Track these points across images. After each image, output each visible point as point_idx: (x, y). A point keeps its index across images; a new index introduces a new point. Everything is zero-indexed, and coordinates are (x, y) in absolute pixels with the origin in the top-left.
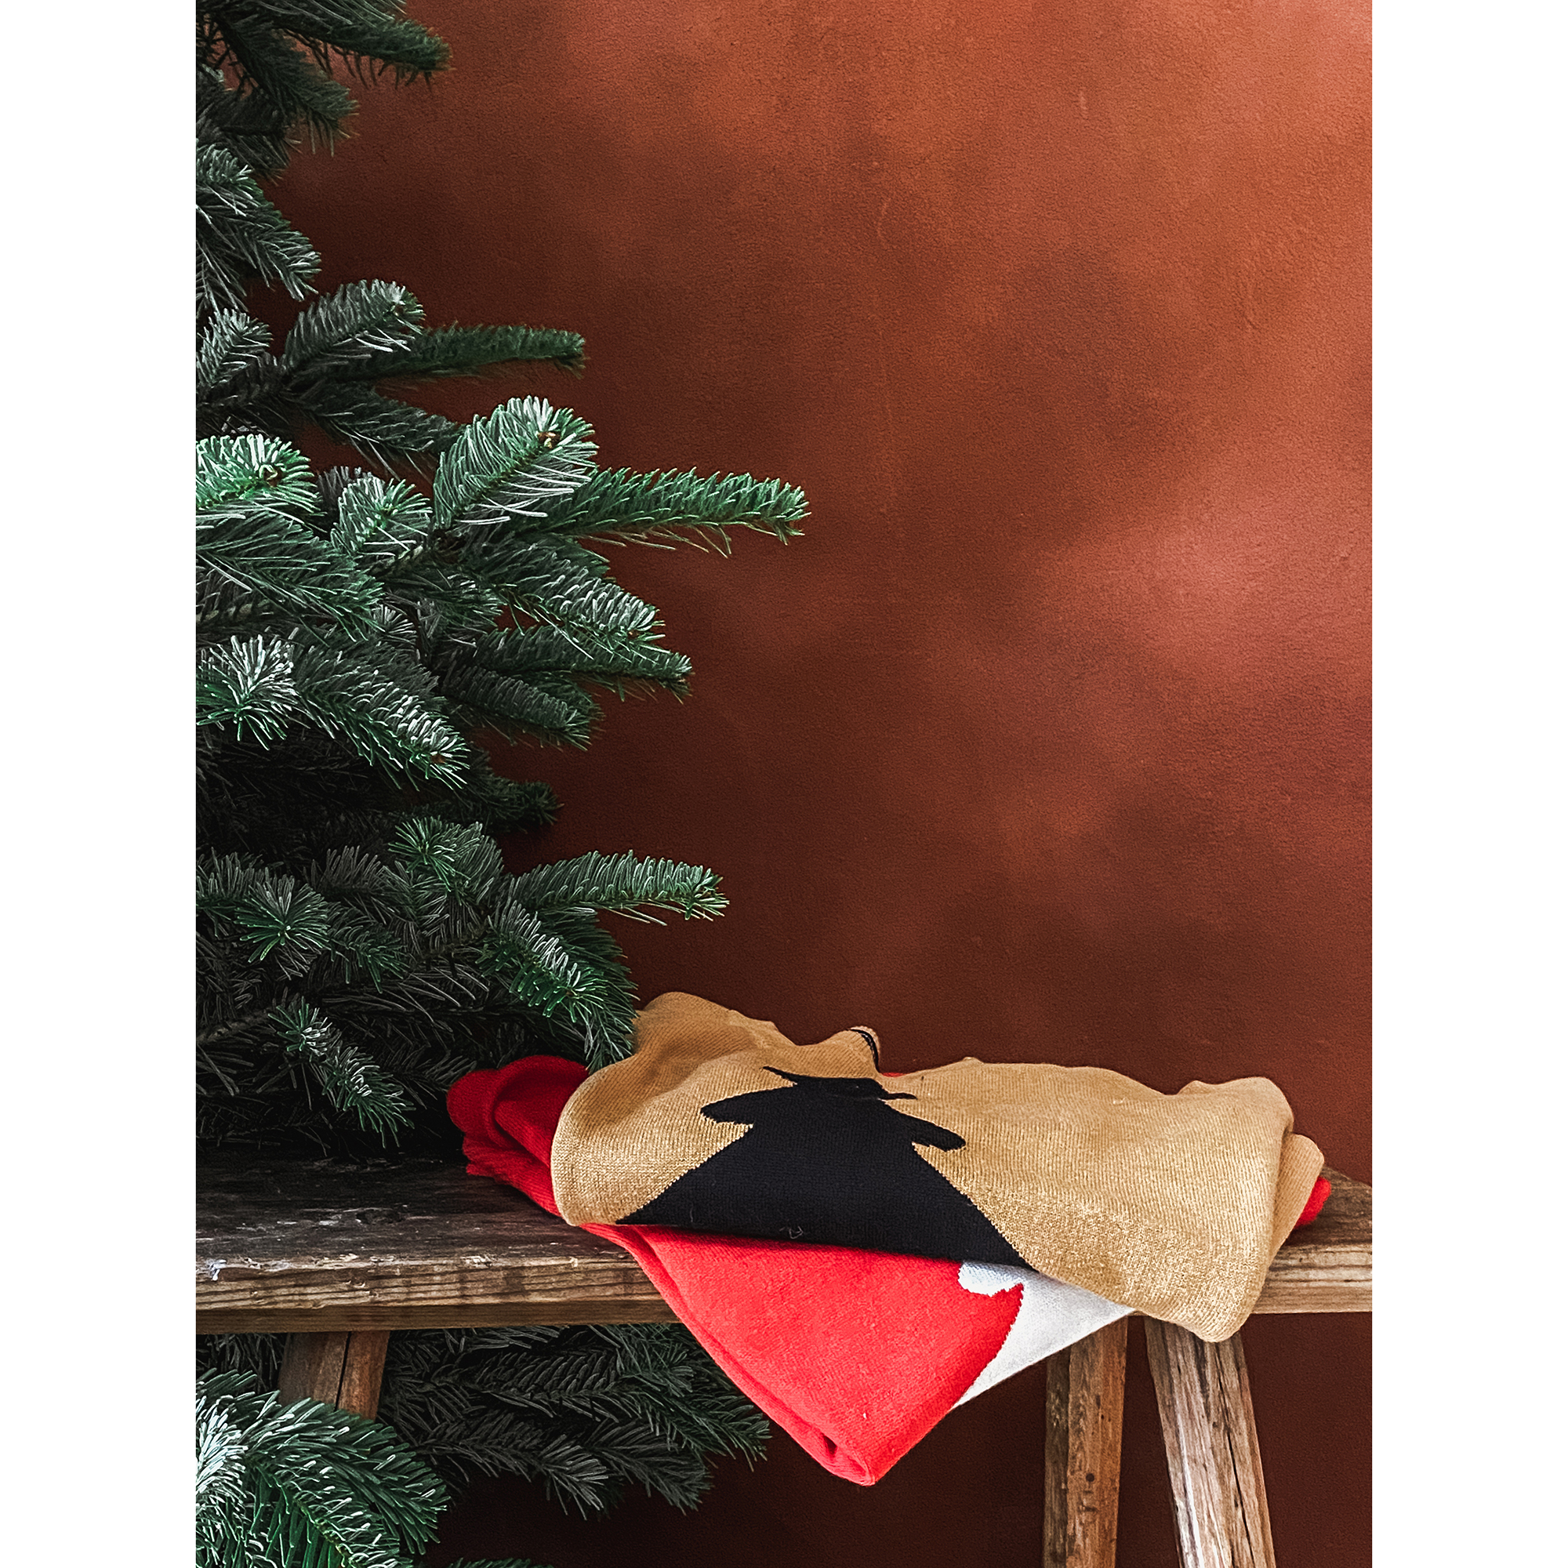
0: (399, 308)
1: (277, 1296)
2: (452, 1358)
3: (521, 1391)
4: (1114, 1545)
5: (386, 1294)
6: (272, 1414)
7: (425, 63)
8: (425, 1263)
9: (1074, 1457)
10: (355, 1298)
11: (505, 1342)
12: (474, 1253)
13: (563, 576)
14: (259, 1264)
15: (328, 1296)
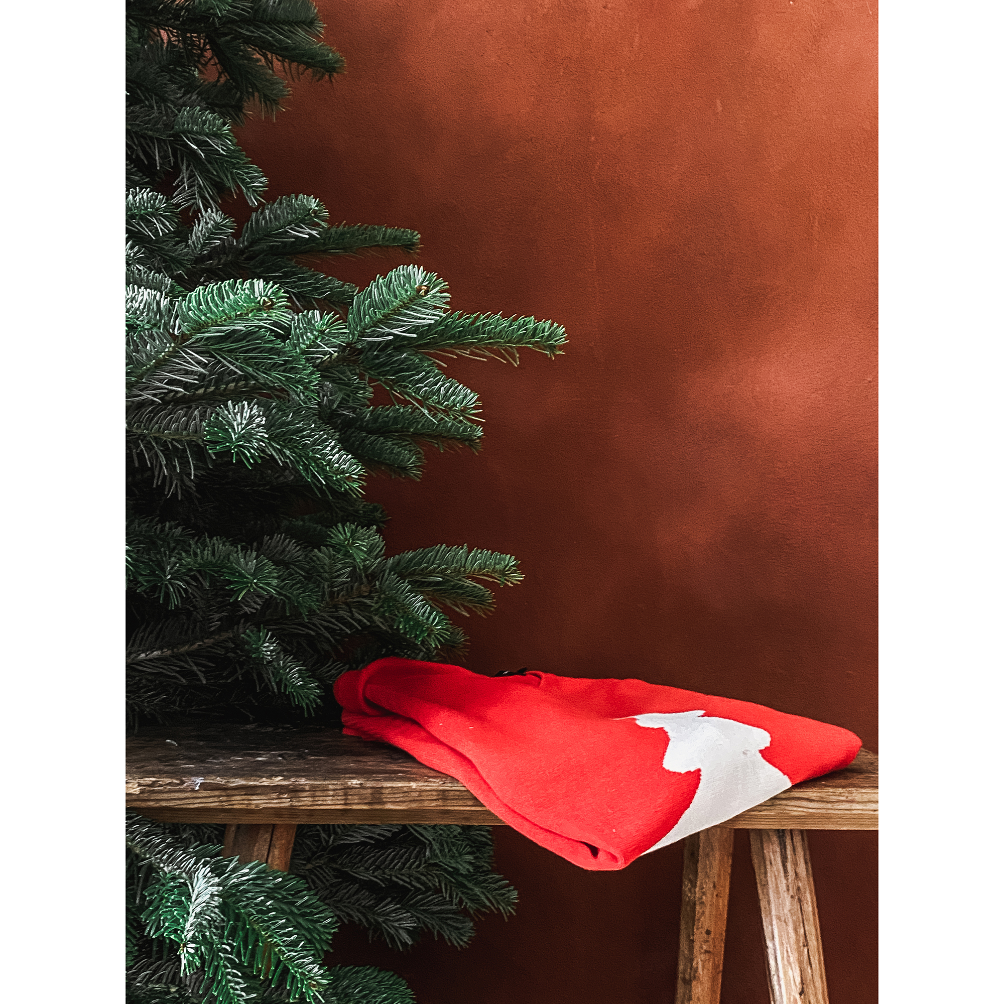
0: (315, 212)
1: (235, 800)
2: (324, 849)
3: (367, 869)
4: (720, 975)
5: (299, 801)
6: (234, 870)
7: (329, 68)
8: (324, 783)
9: (699, 919)
10: (281, 803)
11: (358, 839)
12: (353, 778)
13: (424, 373)
14: (224, 781)
15: (265, 801)
